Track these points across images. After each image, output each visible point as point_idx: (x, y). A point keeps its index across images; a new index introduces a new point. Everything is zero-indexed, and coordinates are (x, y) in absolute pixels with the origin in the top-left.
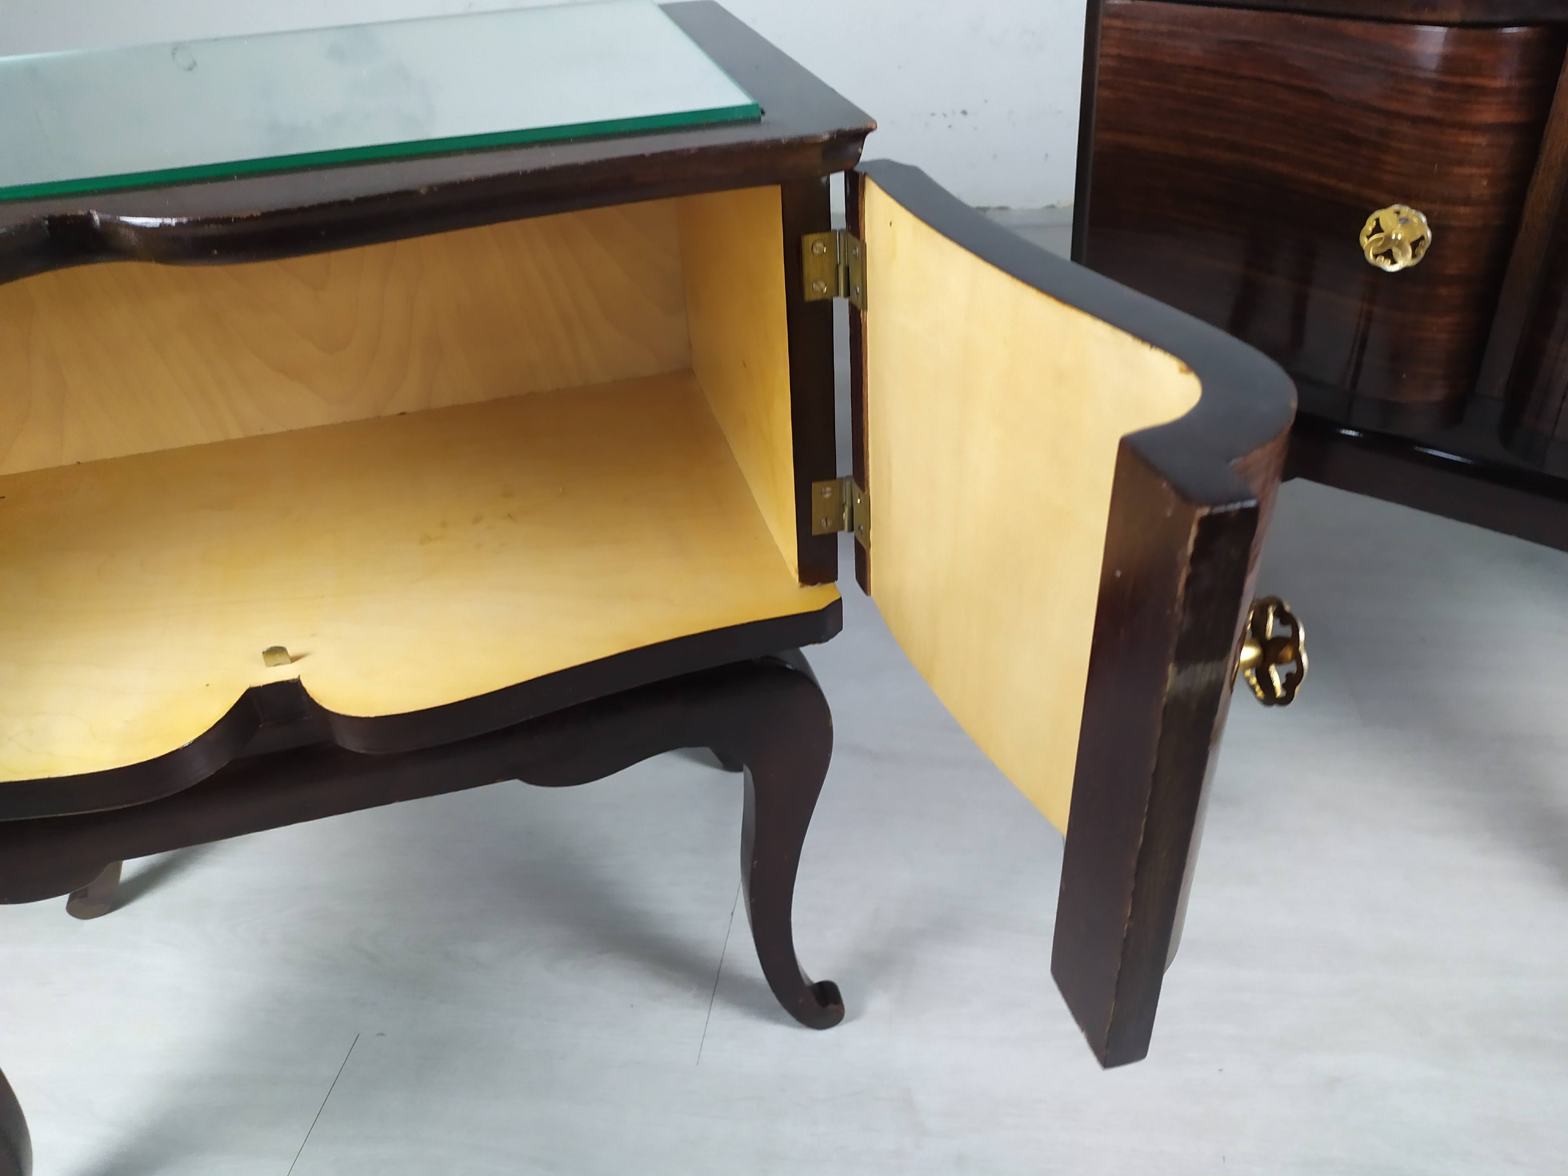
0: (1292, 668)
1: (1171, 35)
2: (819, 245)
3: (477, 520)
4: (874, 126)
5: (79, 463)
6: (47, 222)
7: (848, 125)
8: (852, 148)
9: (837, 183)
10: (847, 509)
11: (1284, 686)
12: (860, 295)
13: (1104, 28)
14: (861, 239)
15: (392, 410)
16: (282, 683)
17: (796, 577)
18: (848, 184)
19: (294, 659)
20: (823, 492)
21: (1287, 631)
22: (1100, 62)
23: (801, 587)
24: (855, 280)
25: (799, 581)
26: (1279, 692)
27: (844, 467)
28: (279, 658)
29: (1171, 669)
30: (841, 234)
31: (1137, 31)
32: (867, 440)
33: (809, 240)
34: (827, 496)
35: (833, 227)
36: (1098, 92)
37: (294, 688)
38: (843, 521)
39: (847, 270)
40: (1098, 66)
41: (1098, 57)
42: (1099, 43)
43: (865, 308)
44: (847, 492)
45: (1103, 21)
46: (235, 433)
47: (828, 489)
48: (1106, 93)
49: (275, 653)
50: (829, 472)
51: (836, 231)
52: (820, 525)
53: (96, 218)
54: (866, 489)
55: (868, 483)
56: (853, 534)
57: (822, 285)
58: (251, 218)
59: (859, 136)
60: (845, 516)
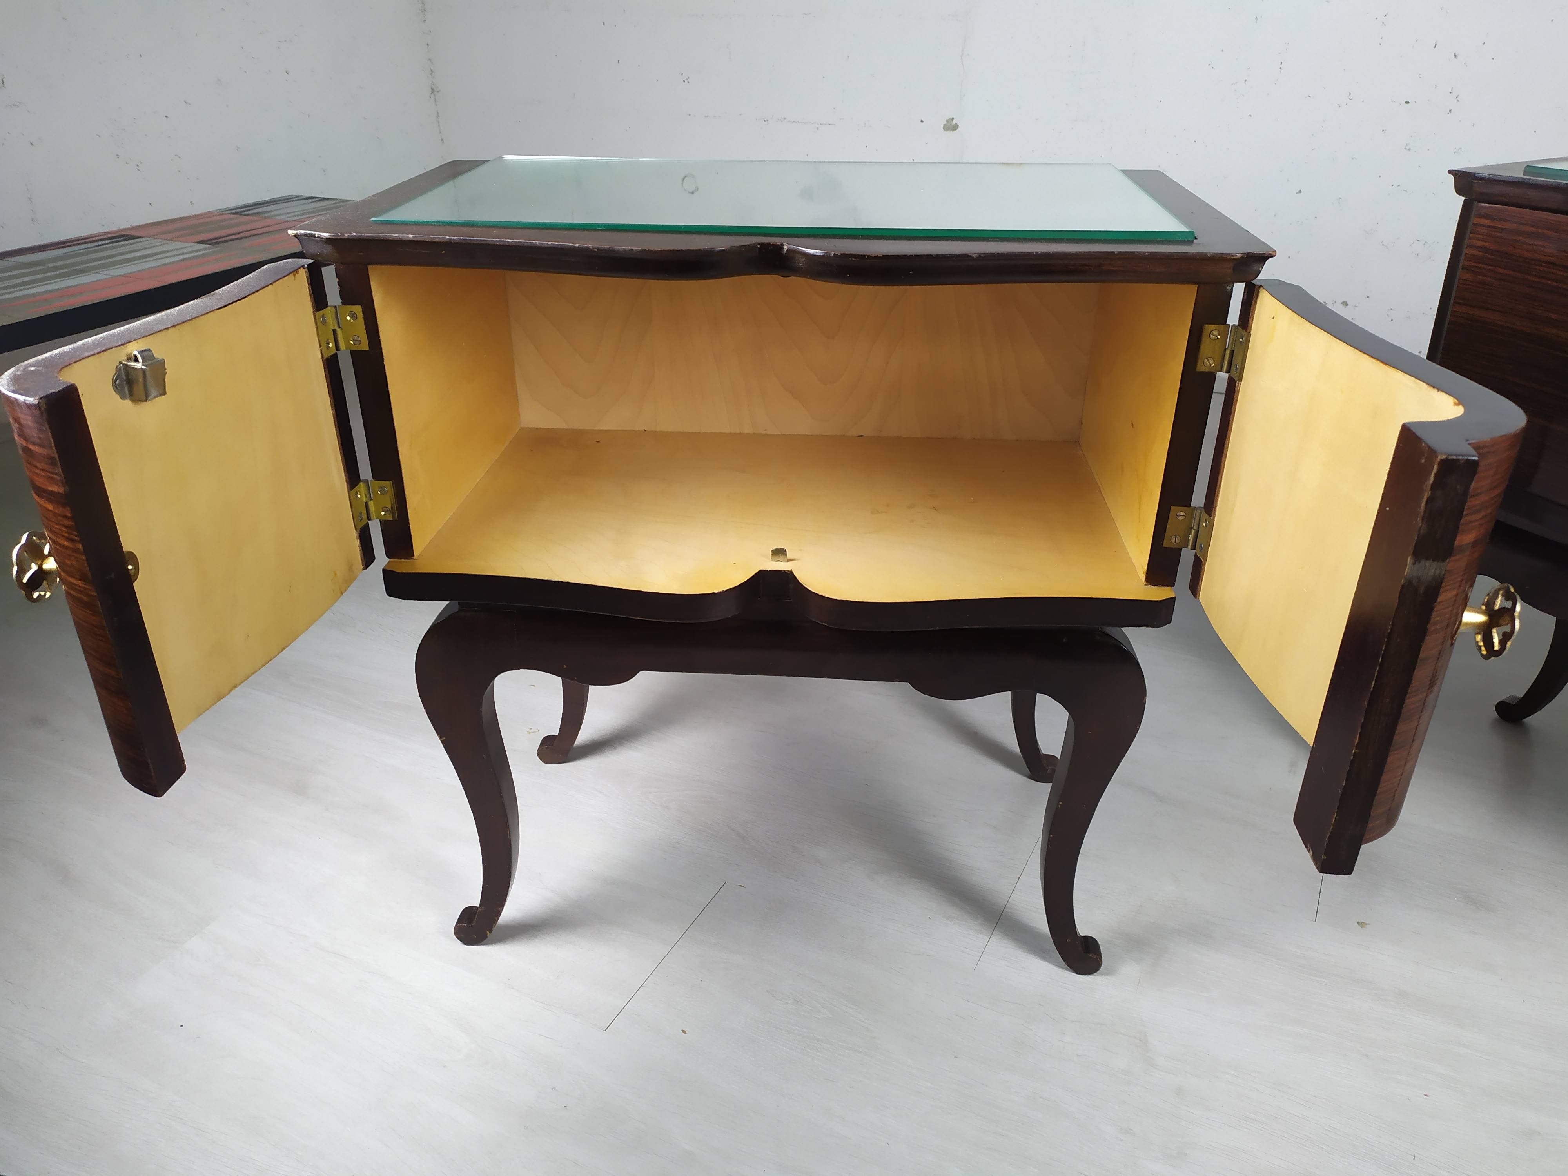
0: (1507, 629)
1: (1530, 235)
2: (1215, 333)
3: (911, 507)
4: (1274, 254)
5: (645, 430)
6: (759, 246)
7: (1255, 250)
8: (1255, 267)
9: (1239, 289)
10: (1193, 531)
11: (1500, 642)
12: (1238, 372)
13: (1474, 224)
14: (1248, 331)
15: (854, 432)
16: (781, 571)
17: (1143, 577)
18: (1246, 292)
19: (789, 560)
20: (1178, 514)
21: (1509, 605)
22: (1466, 251)
23: (1146, 585)
24: (1237, 359)
25: (1145, 580)
26: (1497, 647)
27: (1198, 499)
28: (781, 558)
29: (1410, 560)
30: (1233, 327)
31: (1503, 230)
32: (1222, 478)
33: (1209, 328)
34: (1181, 518)
35: (1227, 323)
36: (1460, 274)
37: (788, 577)
38: (1189, 540)
39: (1232, 353)
40: (1464, 253)
41: (1465, 246)
42: (1467, 236)
43: (1241, 380)
44: (1197, 518)
45: (1474, 220)
46: (748, 430)
47: (1182, 513)
48: (1468, 276)
49: (779, 553)
50: (1186, 501)
51: (1229, 325)
52: (1171, 540)
53: (785, 247)
54: (1213, 515)
55: (1215, 510)
56: (1195, 551)
57: (1211, 362)
58: (877, 257)
59: (1262, 258)
60: (1191, 537)
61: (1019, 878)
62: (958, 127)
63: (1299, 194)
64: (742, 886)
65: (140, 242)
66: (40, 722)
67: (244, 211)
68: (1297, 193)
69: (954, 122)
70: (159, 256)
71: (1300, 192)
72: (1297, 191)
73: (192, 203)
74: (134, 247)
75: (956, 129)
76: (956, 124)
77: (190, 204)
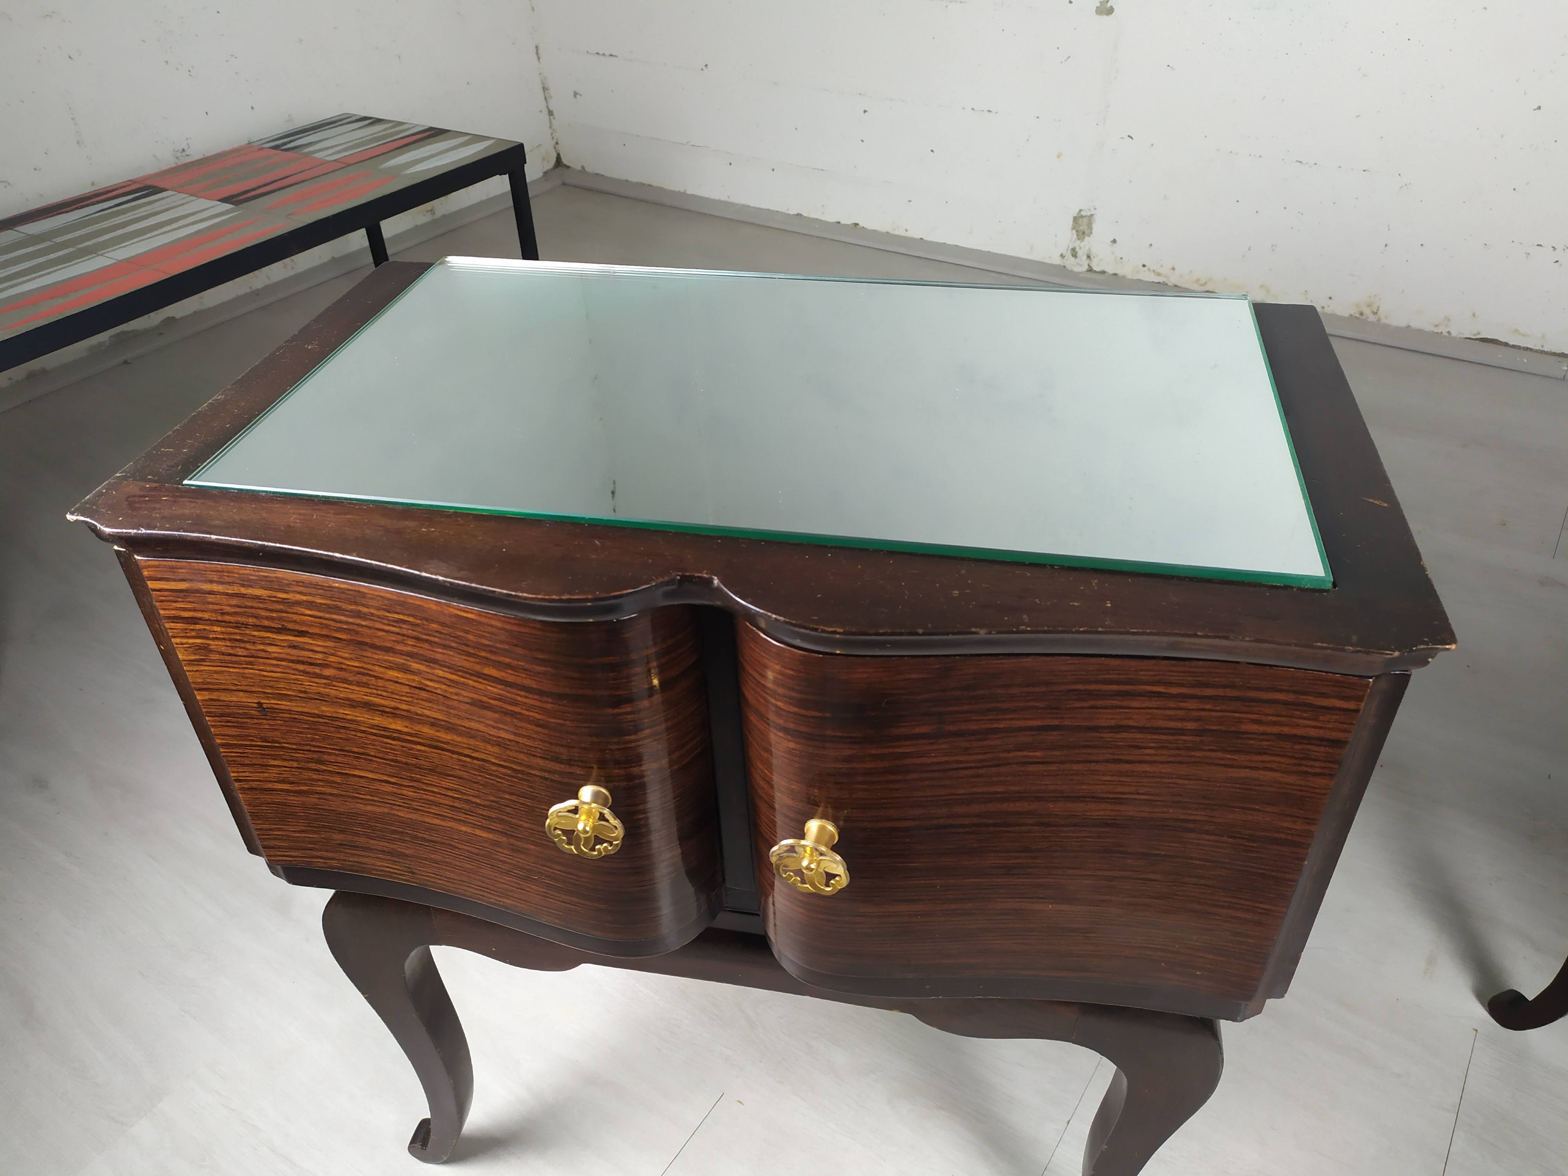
61: (1068, 1122)
62: (1113, 11)
63: (1537, 111)
64: (741, 1103)
65: (162, 199)
66: (40, 784)
67: (285, 144)
68: (1534, 110)
69: (1109, 5)
70: (175, 226)
71: (1539, 108)
72: (1536, 107)
73: (252, 108)
74: (157, 207)
75: (1111, 14)
76: (1111, 7)
77: (251, 109)
